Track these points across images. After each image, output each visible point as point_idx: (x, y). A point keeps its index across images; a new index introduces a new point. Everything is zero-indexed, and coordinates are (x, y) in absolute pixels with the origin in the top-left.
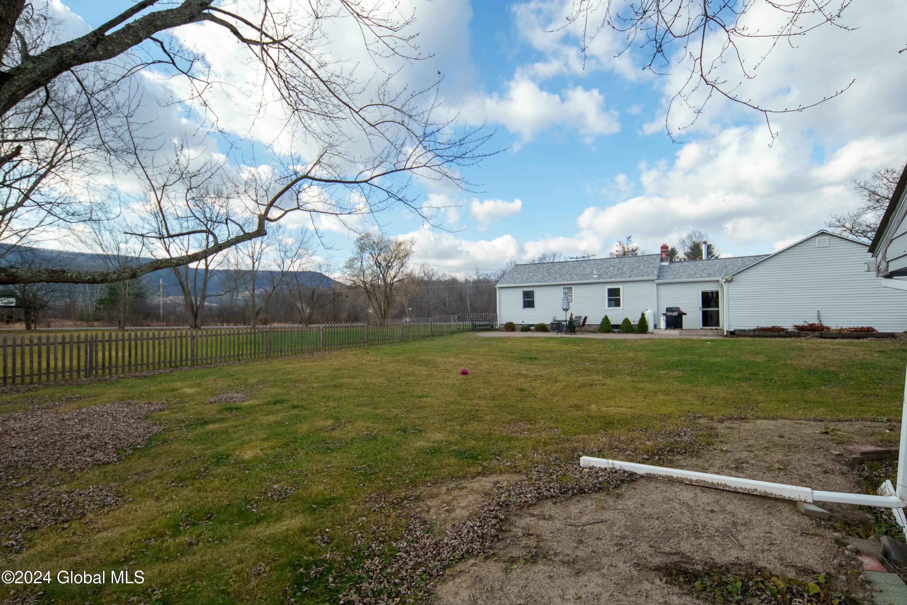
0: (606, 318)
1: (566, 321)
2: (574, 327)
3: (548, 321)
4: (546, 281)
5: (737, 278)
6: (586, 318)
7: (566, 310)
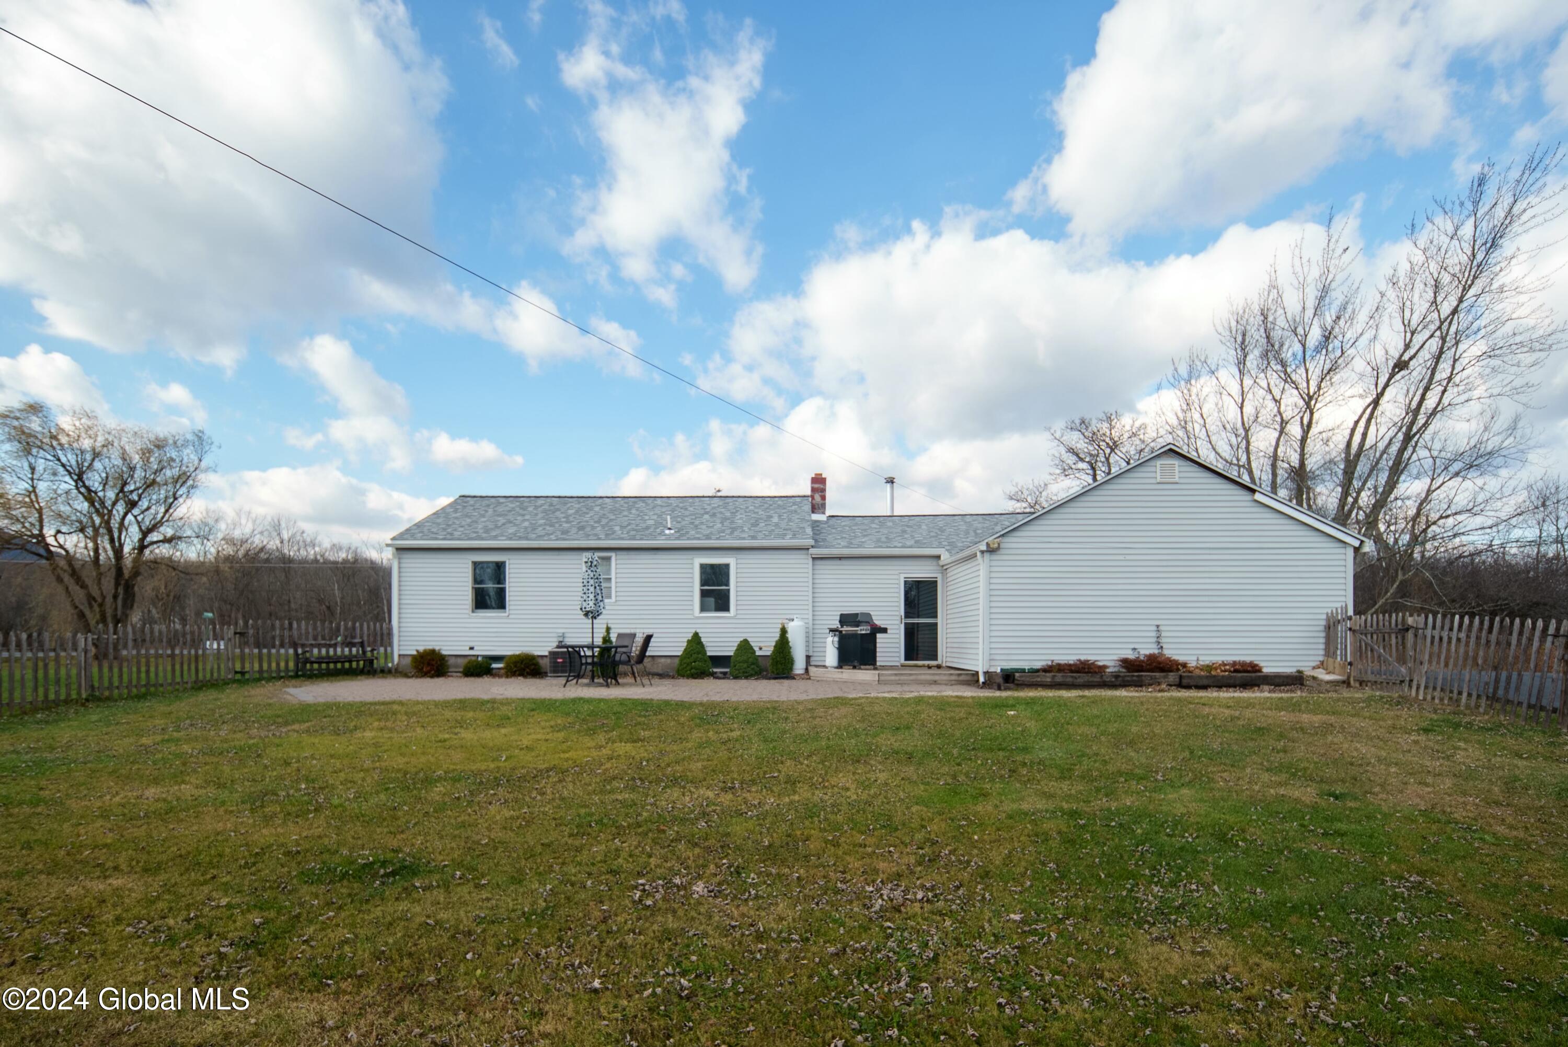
0: (696, 641)
1: (591, 647)
2: (615, 664)
3: (542, 647)
4: (539, 537)
5: (1010, 543)
6: (648, 638)
7: (592, 615)
